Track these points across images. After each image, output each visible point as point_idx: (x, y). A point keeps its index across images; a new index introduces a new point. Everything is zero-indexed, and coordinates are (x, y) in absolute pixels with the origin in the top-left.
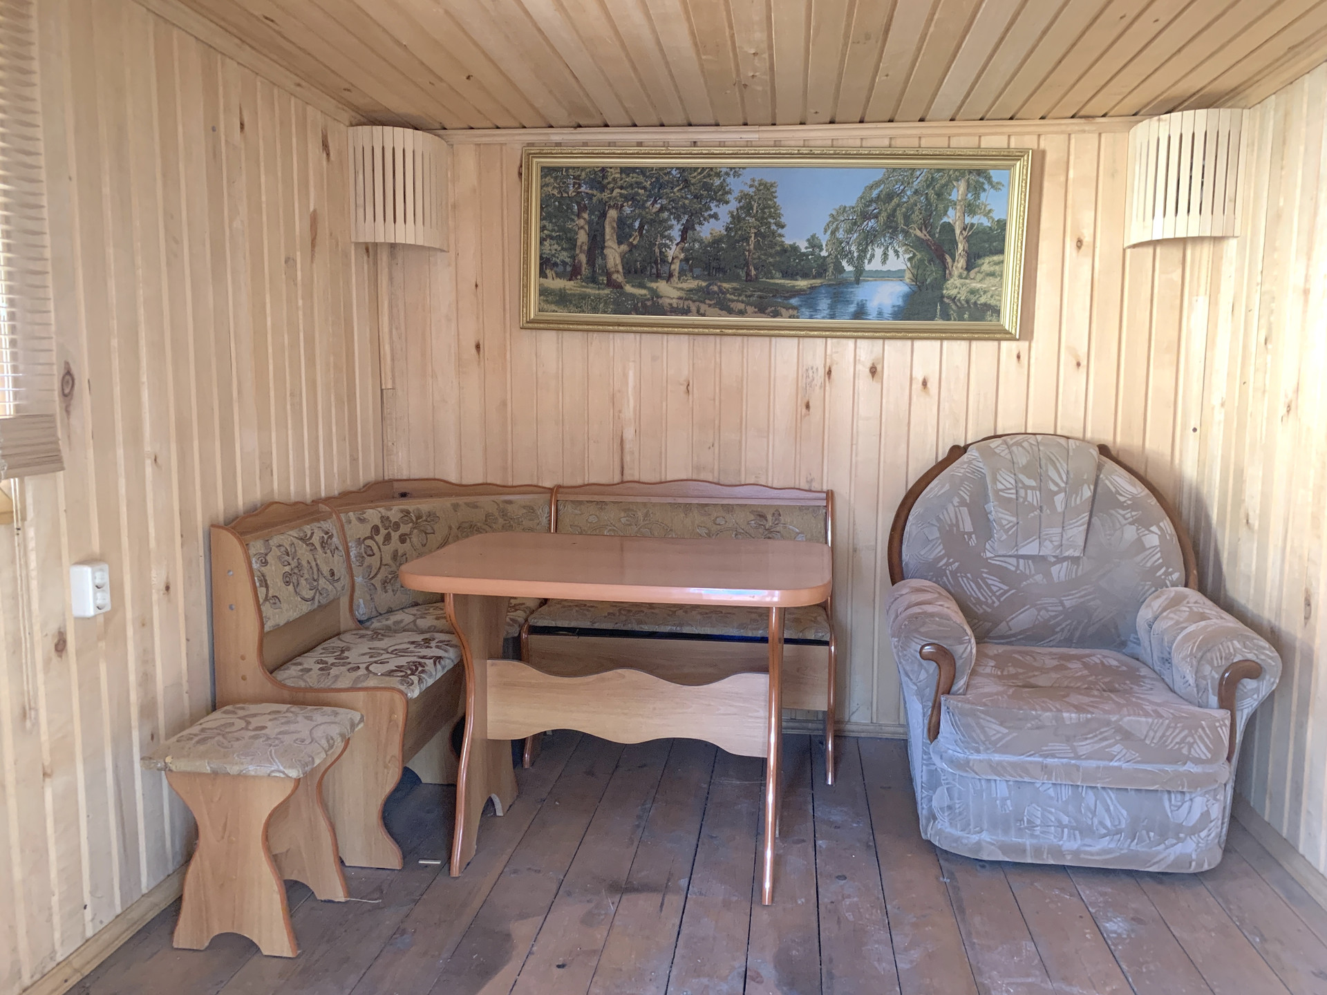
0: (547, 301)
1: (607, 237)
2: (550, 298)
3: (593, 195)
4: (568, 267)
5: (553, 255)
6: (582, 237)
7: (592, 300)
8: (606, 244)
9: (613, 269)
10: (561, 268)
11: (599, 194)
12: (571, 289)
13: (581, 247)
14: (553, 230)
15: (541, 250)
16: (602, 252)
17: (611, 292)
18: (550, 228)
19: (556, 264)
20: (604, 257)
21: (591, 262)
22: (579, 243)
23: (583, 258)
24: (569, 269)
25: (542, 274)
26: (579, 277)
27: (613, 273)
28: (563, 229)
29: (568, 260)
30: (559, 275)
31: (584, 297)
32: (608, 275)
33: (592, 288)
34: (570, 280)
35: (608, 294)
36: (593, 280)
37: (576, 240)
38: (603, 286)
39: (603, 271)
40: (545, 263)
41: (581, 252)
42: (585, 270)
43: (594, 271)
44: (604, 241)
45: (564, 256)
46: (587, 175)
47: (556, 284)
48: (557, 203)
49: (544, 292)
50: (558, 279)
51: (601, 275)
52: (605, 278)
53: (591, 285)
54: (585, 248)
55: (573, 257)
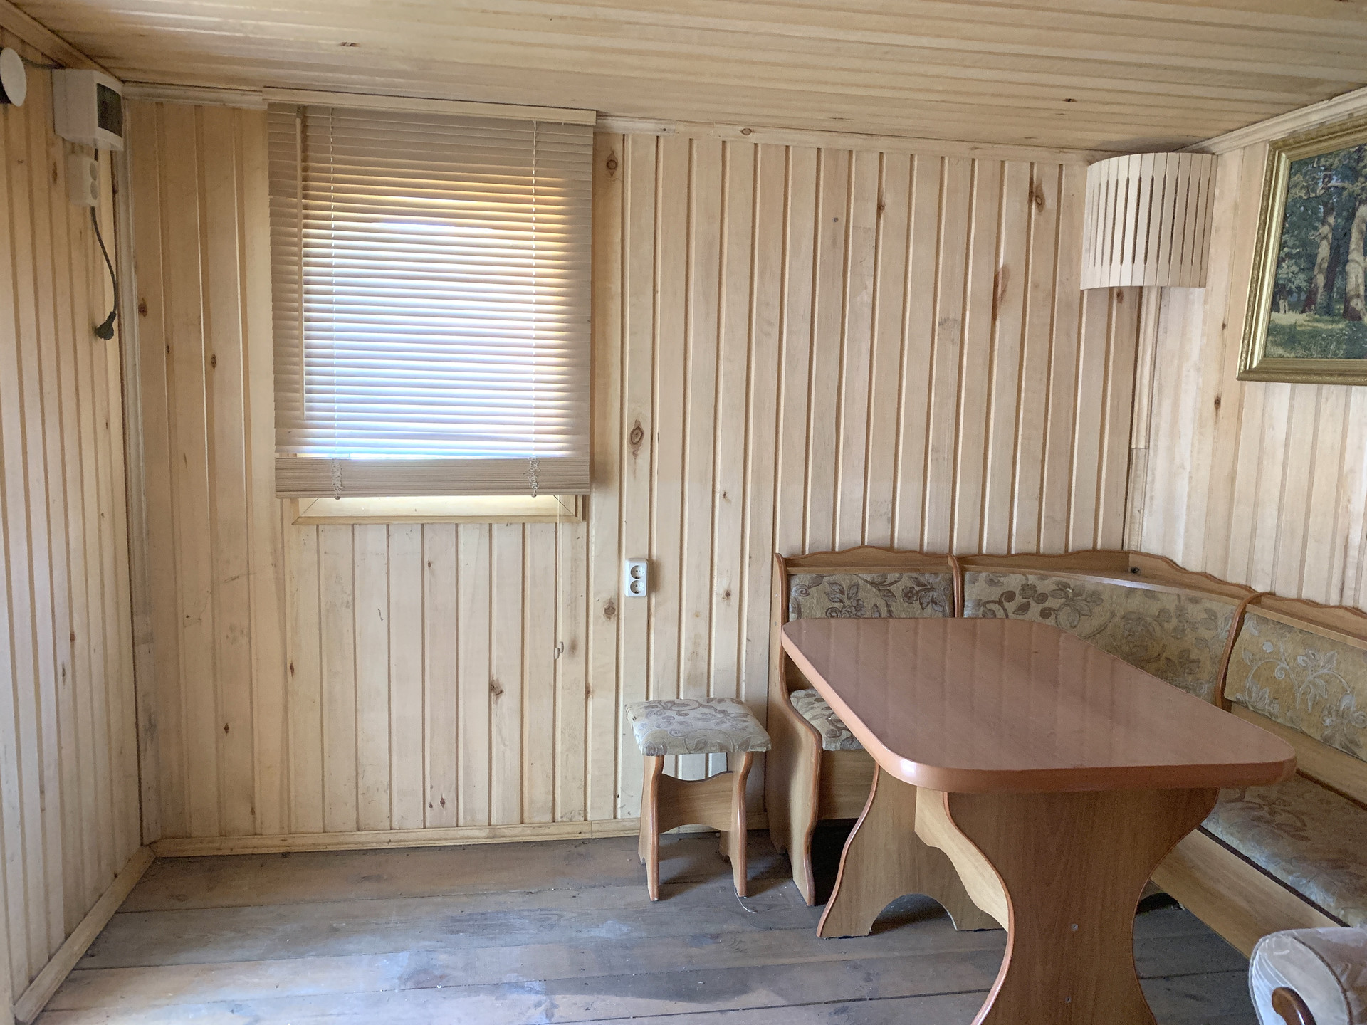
0: (1275, 344)
1: (1353, 246)
2: (1279, 339)
3: (1344, 189)
4: (1303, 293)
5: (1289, 280)
6: (1324, 251)
7: (1323, 339)
8: (1350, 257)
9: (1353, 293)
10: (1294, 298)
11: (1351, 186)
12: (1301, 325)
13: (1321, 264)
14: (1294, 247)
15: (1277, 273)
16: (1344, 269)
17: (1347, 326)
18: (1290, 244)
19: (1290, 292)
20: (1345, 274)
21: (1329, 285)
22: (1319, 260)
23: (1320, 280)
24: (1303, 297)
25: (1274, 307)
26: (1313, 307)
27: (1352, 298)
28: (1305, 244)
29: (1304, 285)
30: (1292, 307)
31: (1314, 335)
32: (1346, 300)
33: (1327, 321)
34: (1303, 312)
35: (1342, 330)
36: (1328, 310)
37: (1315, 256)
38: (1337, 318)
39: (1341, 297)
40: (1280, 291)
41: (1319, 272)
42: (1320, 298)
43: (1330, 298)
44: (1347, 253)
45: (1300, 280)
46: (1340, 161)
47: (1287, 318)
48: (1302, 208)
49: (1272, 330)
50: (1291, 312)
51: (1338, 302)
52: (1342, 307)
53: (1326, 317)
54: (1325, 265)
55: (1310, 280)
